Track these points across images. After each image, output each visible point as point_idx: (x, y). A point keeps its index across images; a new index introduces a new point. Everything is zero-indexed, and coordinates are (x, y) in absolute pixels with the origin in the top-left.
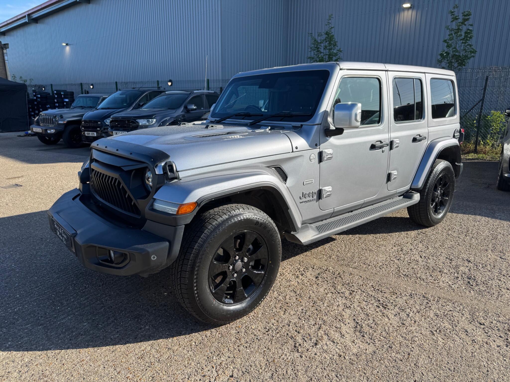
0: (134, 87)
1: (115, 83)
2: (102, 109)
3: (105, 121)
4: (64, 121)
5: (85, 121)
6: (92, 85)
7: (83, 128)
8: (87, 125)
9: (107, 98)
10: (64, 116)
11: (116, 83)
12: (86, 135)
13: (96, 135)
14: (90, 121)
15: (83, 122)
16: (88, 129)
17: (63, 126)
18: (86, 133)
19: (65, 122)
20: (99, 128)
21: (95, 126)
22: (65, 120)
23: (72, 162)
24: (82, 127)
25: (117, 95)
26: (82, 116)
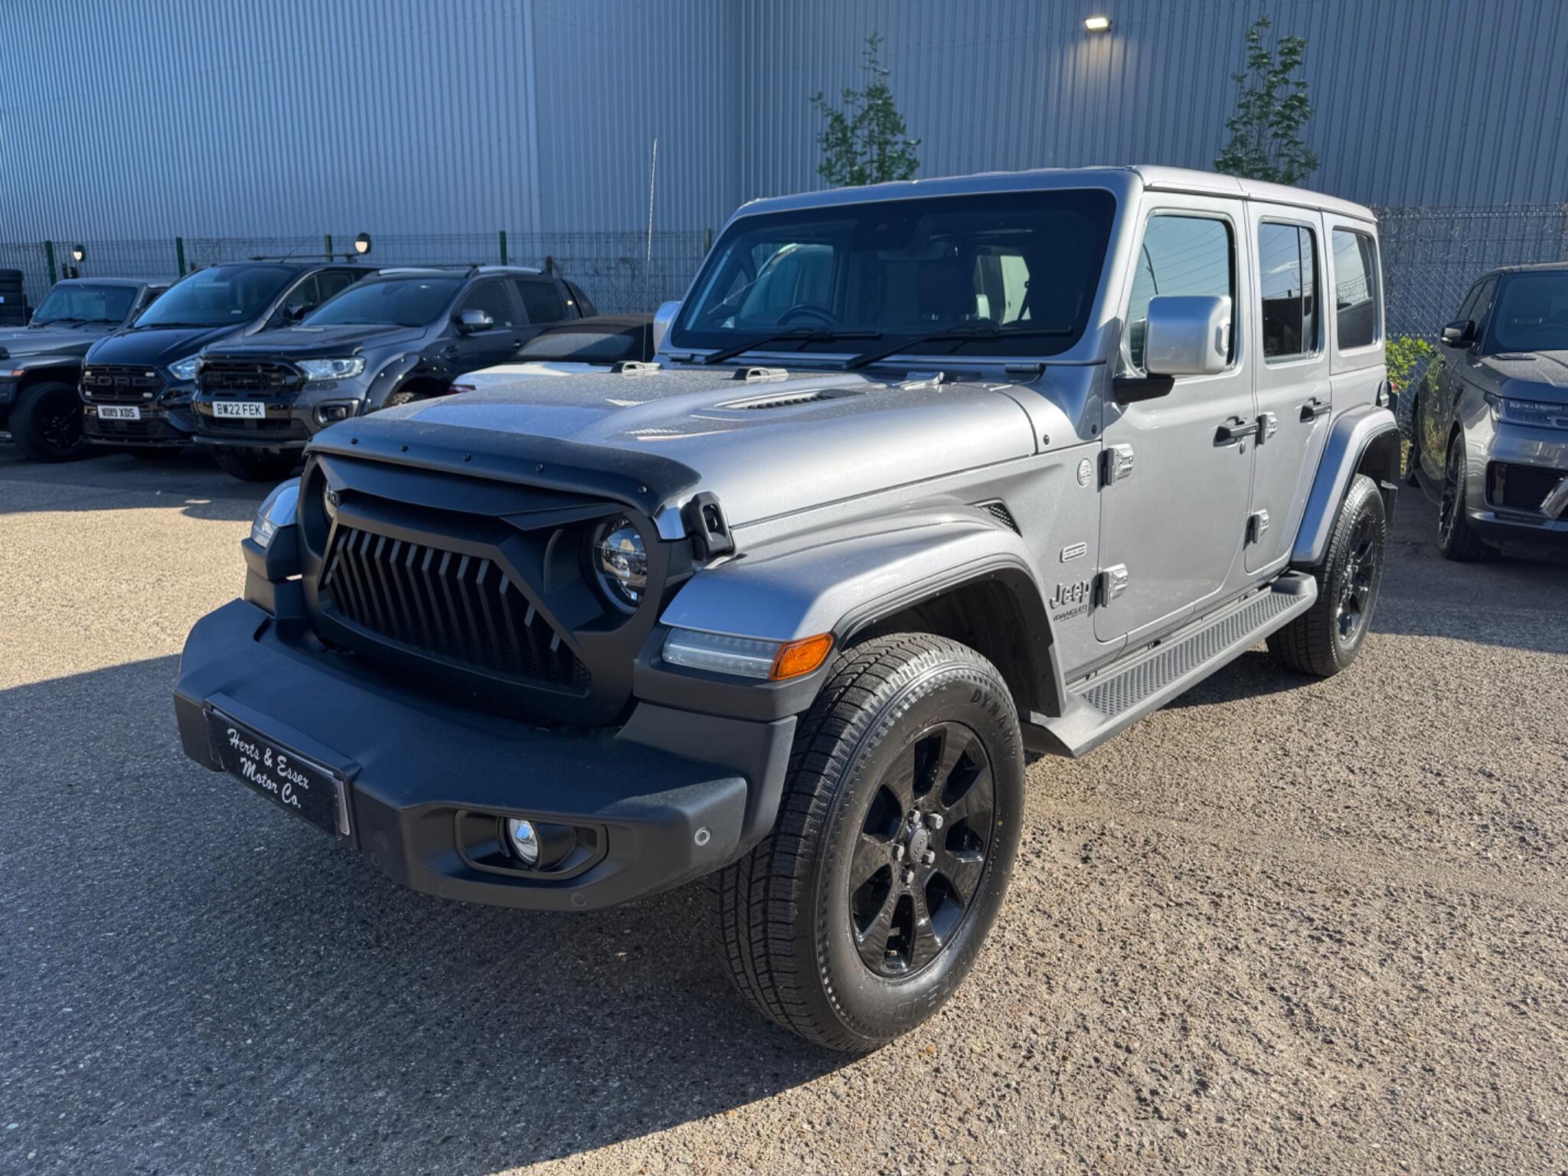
0: (261, 255)
1: (175, 242)
2: (155, 326)
3: (170, 367)
4: (15, 370)
5: (96, 370)
6: (80, 248)
7: (89, 393)
8: (102, 381)
9: (166, 289)
10: (14, 352)
11: (179, 241)
12: (101, 416)
13: (137, 417)
14: (115, 370)
15: (88, 373)
16: (107, 394)
17: (12, 387)
18: (100, 408)
19: (19, 373)
20: (148, 390)
21: (134, 384)
22: (18, 364)
23: (69, 509)
24: (84, 391)
25: (202, 280)
26: (81, 351)
